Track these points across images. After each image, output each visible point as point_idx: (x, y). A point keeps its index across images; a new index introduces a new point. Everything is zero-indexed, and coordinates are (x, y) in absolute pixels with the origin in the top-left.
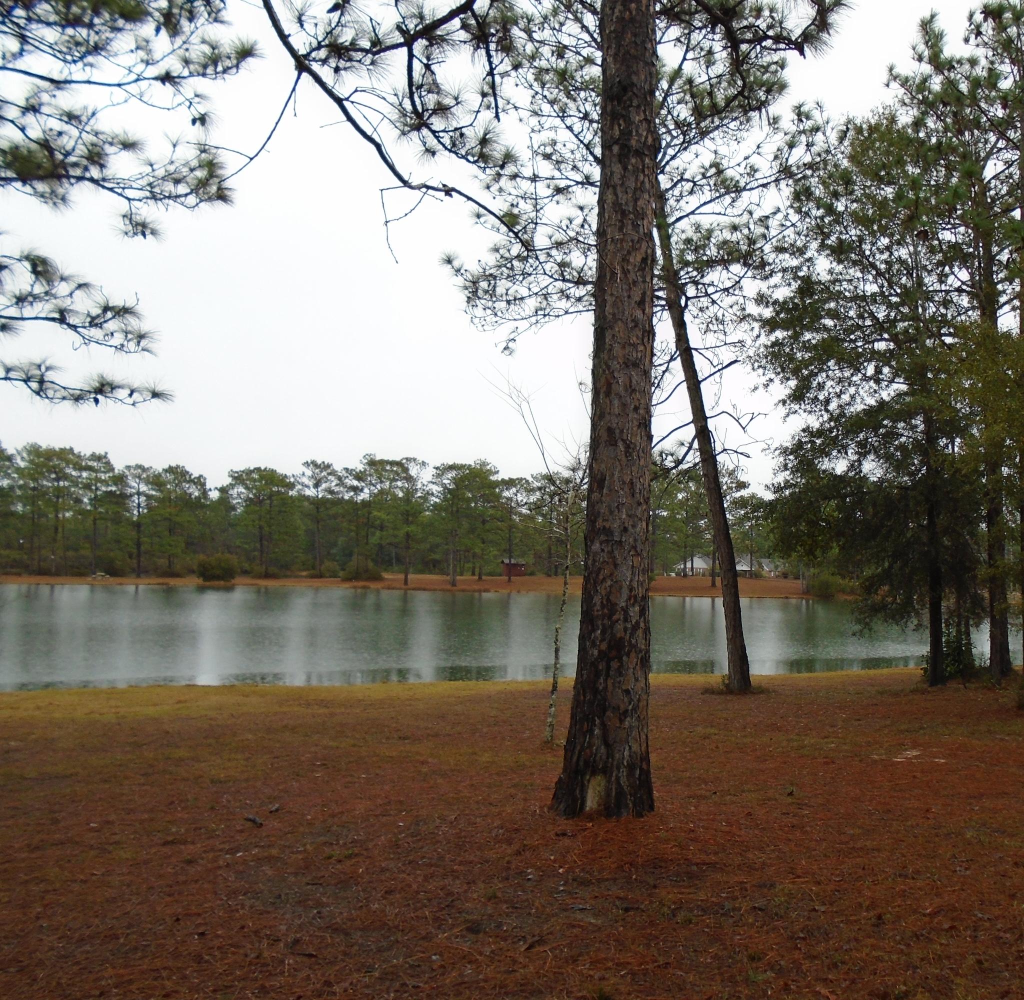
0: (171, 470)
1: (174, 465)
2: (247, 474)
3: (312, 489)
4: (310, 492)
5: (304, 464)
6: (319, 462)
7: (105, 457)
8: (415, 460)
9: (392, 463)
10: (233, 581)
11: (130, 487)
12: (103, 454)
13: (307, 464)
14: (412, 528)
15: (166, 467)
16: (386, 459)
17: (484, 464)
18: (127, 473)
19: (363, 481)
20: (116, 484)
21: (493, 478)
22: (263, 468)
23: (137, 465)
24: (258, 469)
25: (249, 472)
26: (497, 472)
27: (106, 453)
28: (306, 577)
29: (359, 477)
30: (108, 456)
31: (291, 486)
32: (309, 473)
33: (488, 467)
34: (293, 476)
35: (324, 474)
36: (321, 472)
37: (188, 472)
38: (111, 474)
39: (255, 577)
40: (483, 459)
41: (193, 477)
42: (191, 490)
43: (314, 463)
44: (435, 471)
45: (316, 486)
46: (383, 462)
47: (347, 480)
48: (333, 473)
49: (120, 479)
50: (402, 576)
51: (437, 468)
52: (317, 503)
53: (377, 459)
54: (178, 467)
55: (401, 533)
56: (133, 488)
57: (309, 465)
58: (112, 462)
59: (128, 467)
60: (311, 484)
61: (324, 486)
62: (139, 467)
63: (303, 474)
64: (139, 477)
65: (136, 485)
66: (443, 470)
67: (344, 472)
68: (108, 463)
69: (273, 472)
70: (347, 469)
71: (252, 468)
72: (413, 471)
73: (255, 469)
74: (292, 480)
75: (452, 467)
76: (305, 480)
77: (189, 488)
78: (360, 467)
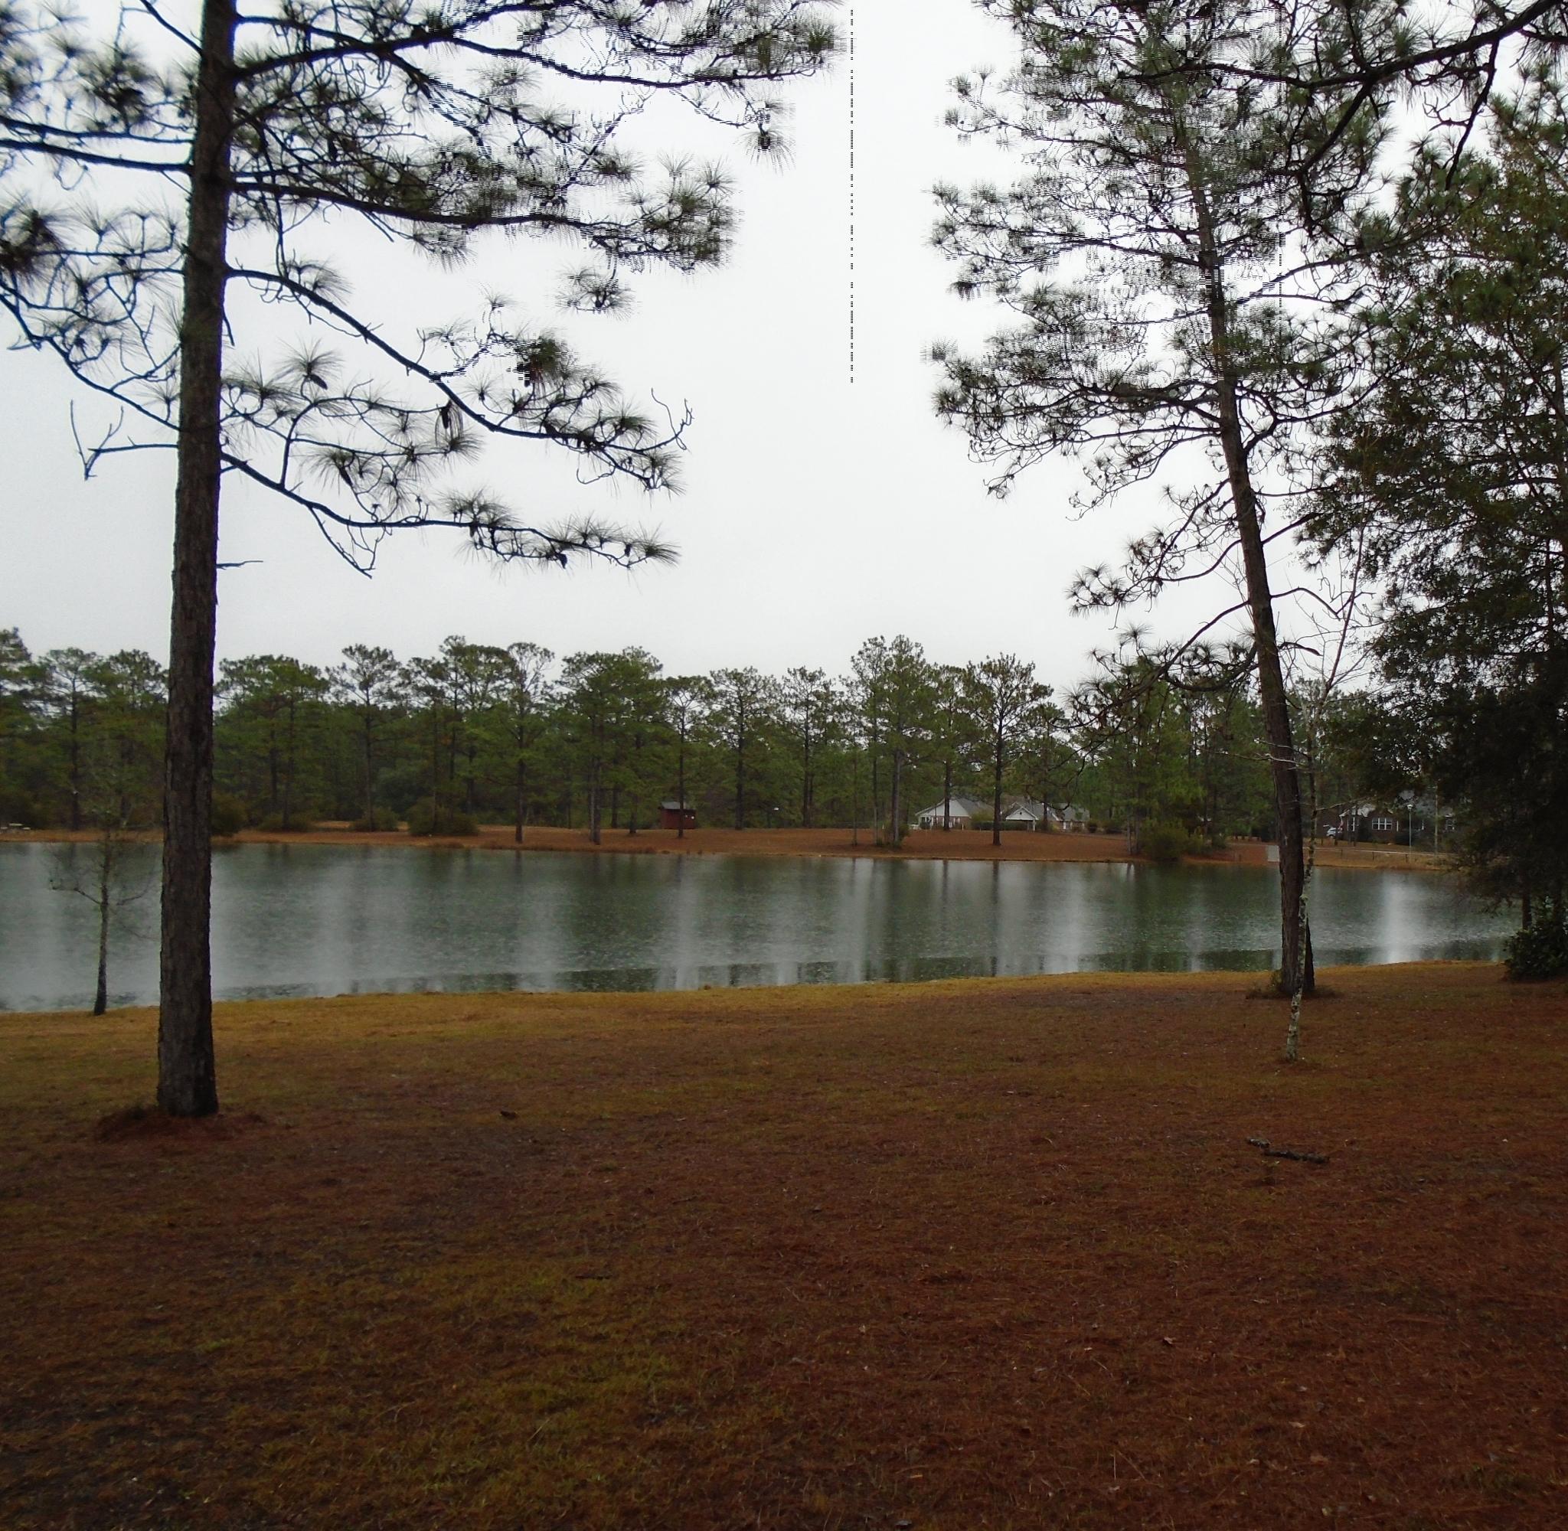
0: (124, 658)
1: (129, 650)
2: (249, 666)
3: (358, 691)
4: (357, 696)
5: (345, 651)
6: (370, 648)
7: (15, 636)
8: (533, 646)
9: (490, 652)
10: (236, 837)
11: (60, 686)
12: (11, 630)
13: (349, 651)
14: (526, 754)
15: (116, 653)
16: (479, 644)
17: (638, 654)
18: (55, 662)
19: (443, 679)
20: (34, 681)
21: (656, 676)
22: (276, 657)
23: (69, 650)
24: (266, 660)
25: (253, 664)
26: (660, 668)
27: (16, 630)
28: (350, 830)
29: (437, 671)
30: (20, 634)
31: (324, 686)
32: (352, 665)
33: (645, 660)
34: (328, 670)
35: (378, 667)
36: (373, 664)
37: (153, 662)
38: (24, 664)
39: (264, 830)
40: (637, 646)
41: (161, 670)
42: (158, 691)
43: (361, 650)
44: (566, 665)
45: (365, 685)
46: (474, 650)
47: (419, 678)
48: (392, 666)
49: (40, 673)
50: (513, 829)
51: (569, 661)
52: (367, 714)
53: (468, 643)
54: (136, 653)
55: (513, 762)
56: (65, 686)
57: (353, 654)
58: (26, 644)
59: (56, 653)
60: (355, 683)
61: (377, 686)
62: (75, 652)
63: (344, 667)
64: (74, 669)
65: (69, 682)
66: (576, 664)
67: (413, 665)
68: (19, 646)
69: (293, 663)
70: (418, 660)
71: (257, 657)
72: (528, 664)
73: (263, 658)
74: (326, 677)
75: (592, 659)
76: (347, 677)
77: (154, 687)
78: (440, 657)
